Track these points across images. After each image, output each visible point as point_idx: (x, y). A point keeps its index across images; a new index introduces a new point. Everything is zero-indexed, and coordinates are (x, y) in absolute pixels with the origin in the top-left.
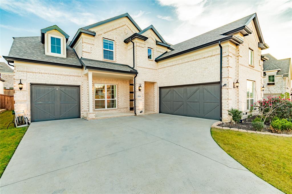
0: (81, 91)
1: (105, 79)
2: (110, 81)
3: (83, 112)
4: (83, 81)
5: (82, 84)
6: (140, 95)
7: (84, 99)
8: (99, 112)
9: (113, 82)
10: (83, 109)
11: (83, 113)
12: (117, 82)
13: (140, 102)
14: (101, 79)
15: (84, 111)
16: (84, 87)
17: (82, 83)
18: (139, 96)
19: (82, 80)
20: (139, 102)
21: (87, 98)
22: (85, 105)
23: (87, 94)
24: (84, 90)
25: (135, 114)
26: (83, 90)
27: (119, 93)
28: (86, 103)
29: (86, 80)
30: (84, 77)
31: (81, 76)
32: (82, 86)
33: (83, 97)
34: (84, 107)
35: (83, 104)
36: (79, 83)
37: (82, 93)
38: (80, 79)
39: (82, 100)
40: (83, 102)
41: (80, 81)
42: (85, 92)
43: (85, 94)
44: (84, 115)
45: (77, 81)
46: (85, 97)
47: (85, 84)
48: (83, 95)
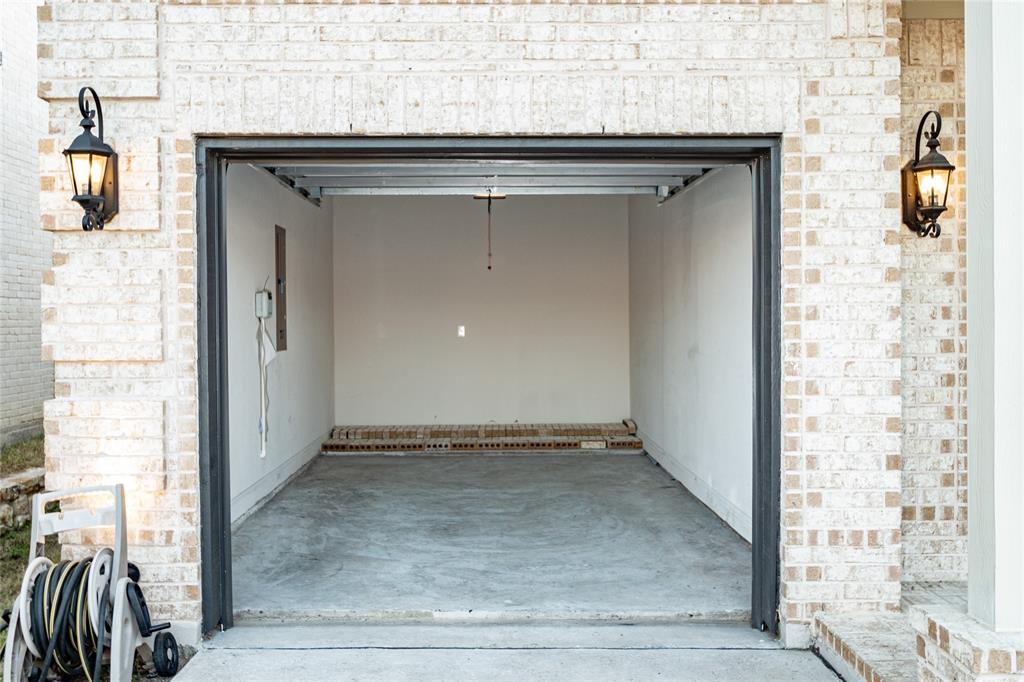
0: (796, 219)
3: (824, 552)
4: (817, 71)
5: (813, 104)
7: (840, 348)
10: (815, 500)
11: (813, 574)
15: (834, 536)
16: (831, 164)
17: (813, 88)
19: (807, 49)
21: (873, 329)
22: (856, 442)
23: (874, 262)
26: (814, 202)
29: (867, 50)
32: (813, 145)
33: (815, 311)
34: (838, 480)
35: (820, 431)
36: (762, 99)
37: (804, 248)
38: (780, 44)
39: (810, 355)
40: (821, 390)
41: (775, 70)
42: (854, 244)
43: (848, 272)
44: (830, 601)
45: (740, 78)
46: (854, 315)
47: (857, 104)
48: (816, 288)
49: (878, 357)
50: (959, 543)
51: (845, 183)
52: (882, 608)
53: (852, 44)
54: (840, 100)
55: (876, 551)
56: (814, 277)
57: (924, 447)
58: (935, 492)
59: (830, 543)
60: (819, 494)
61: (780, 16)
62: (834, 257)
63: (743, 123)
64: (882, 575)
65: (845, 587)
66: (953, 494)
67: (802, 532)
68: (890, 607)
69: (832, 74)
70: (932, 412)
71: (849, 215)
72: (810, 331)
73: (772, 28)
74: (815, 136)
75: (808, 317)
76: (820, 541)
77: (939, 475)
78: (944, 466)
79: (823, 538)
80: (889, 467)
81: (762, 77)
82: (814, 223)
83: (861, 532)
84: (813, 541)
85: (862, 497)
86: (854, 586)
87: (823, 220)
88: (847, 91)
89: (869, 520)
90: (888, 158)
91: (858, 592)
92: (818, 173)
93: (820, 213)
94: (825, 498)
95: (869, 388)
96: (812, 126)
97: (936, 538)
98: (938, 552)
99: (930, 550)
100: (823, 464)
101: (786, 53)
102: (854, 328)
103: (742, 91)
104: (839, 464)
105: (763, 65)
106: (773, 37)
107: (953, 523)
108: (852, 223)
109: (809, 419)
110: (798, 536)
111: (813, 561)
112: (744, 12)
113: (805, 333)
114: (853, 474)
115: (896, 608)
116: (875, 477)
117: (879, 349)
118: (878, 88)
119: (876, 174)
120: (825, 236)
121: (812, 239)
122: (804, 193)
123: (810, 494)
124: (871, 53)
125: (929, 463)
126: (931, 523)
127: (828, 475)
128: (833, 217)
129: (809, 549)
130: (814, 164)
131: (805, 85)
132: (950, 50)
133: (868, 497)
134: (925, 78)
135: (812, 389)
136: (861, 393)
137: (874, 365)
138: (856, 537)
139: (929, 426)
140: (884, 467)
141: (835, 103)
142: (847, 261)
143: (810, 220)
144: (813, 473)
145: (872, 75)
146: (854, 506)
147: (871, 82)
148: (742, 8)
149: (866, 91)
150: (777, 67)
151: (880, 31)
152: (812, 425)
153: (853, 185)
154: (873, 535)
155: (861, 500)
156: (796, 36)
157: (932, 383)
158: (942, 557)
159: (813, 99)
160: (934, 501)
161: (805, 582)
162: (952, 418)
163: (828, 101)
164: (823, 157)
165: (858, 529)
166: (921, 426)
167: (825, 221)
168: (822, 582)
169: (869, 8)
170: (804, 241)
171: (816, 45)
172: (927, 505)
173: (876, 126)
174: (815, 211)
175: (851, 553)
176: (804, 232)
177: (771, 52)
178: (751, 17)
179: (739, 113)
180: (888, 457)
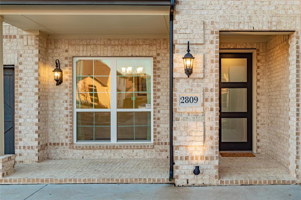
0: (17, 82)
1: (110, 40)
2: (127, 45)
4: (21, 52)
5: (21, 59)
6: (194, 95)
7: (26, 109)
8: (87, 152)
9: (137, 48)
10: (21, 140)
11: (20, 155)
12: (154, 48)
13: (192, 125)
14: (95, 42)
15: (24, 147)
16: (24, 71)
17: (21, 56)
18: (187, 100)
19: (19, 48)
20: (186, 128)
21: (32, 105)
22: (28, 128)
23: (33, 91)
24: (25, 78)
25: (172, 176)
26: (21, 79)
27: (159, 87)
28: (29, 120)
29: (31, 48)
30: (25, 38)
31: (18, 37)
32: (21, 67)
33: (21, 101)
34: (25, 135)
35: (22, 126)
36: (10, 58)
37: (19, 88)
38: (14, 47)
39: (20, 110)
40: (22, 117)
41: (13, 52)
42: (29, 87)
43: (28, 93)
44: (24, 161)
45: (6, 54)
46: (29, 102)
47: (29, 59)
48: (21, 96)
49: (34, 111)
50: (69, 151)
51: (27, 75)
52: (34, 162)
53: (29, 47)
54: (26, 58)
55: (33, 150)
56: (21, 94)
57: (62, 130)
58: (64, 140)
59: (23, 149)
60: (21, 138)
61: (14, 41)
62: (25, 90)
63: (6, 63)
64: (34, 155)
65: (27, 157)
66: (68, 140)
67: (18, 146)
68: (36, 162)
69: (25, 53)
70: (63, 123)
71: (28, 82)
72: (20, 105)
73: (12, 43)
74: (21, 66)
75: (20, 102)
76: (21, 148)
77: (65, 136)
78: (66, 134)
79: (22, 148)
80: (36, 133)
81: (10, 54)
82: (21, 83)
83: (30, 146)
84: (20, 148)
85: (30, 139)
86: (29, 157)
87: (22, 83)
88: (27, 56)
89: (31, 144)
90: (36, 70)
91: (29, 158)
92: (22, 73)
93: (22, 81)
94: (23, 139)
95: (32, 117)
96: (21, 63)
97: (64, 150)
98: (65, 152)
99: (63, 152)
100: (22, 132)
101: (15, 49)
102: (28, 105)
103: (6, 56)
104: (26, 132)
105: (10, 51)
106: (12, 45)
107: (68, 146)
108: (28, 83)
109: (20, 123)
110: (17, 147)
111: (20, 152)
112: (6, 40)
113: (19, 106)
114: (28, 134)
115: (37, 162)
116: (33, 135)
117: (33, 109)
118: (34, 56)
119: (33, 73)
120: (23, 86)
121: (20, 86)
122: (19, 77)
123: (20, 139)
124: (33, 48)
125: (63, 134)
126: (63, 146)
127: (23, 135)
128: (25, 82)
129: (19, 150)
130: (21, 71)
131: (19, 55)
132: (67, 46)
133: (31, 139)
134: (62, 51)
135: (20, 117)
136: (30, 118)
137: (33, 112)
138: (29, 147)
139: (63, 126)
140: (35, 133)
141: (25, 59)
142: (27, 91)
143: (20, 82)
144: (20, 134)
145: (33, 53)
146: (28, 141)
147: (32, 54)
148: (6, 39)
149: (31, 56)
150: (13, 51)
151: (34, 44)
152: (20, 124)
153: (29, 75)
154: (32, 147)
155: (30, 140)
156: (17, 45)
157: (63, 116)
158: (66, 154)
159: (21, 58)
160: (64, 142)
161: (19, 157)
162: (68, 124)
163: (24, 58)
164: (23, 70)
165: (29, 145)
166: (61, 126)
167: (23, 83)
168: (22, 157)
169: (32, 39)
170: (19, 87)
171: (21, 47)
172: (62, 142)
173: (33, 63)
174: (21, 81)
175: (28, 150)
176: (19, 85)
177: (12, 48)
178: (8, 41)
179: (5, 61)
180: (35, 131)
